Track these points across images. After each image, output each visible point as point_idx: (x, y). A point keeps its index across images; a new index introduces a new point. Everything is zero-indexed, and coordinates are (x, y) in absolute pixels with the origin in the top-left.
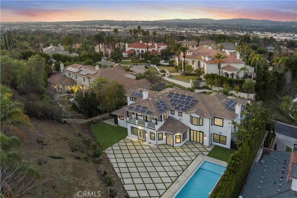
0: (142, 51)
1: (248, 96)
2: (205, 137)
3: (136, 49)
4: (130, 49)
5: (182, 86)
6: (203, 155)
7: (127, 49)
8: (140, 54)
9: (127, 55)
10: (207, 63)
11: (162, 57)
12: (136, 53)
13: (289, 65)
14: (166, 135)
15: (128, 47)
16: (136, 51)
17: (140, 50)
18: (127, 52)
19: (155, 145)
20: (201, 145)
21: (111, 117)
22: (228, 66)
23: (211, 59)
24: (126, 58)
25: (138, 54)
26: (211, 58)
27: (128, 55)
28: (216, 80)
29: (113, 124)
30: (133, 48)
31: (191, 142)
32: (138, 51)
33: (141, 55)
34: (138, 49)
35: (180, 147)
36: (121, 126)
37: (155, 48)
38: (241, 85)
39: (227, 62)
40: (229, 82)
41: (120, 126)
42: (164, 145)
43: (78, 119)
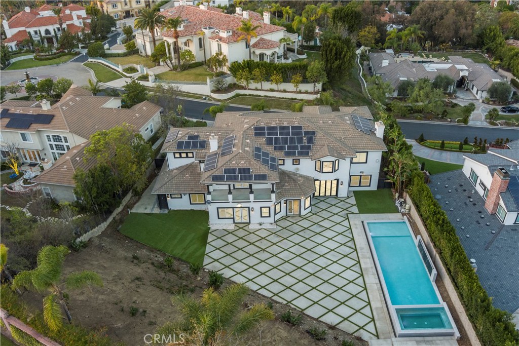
0: (47, 32)
1: (314, 87)
2: (342, 185)
3: (31, 30)
4: (15, 30)
5: (191, 93)
6: (353, 213)
7: (10, 33)
8: (42, 39)
9: (15, 46)
10: (228, 41)
11: (93, 37)
12: (34, 39)
13: (341, 18)
14: (286, 203)
15: (11, 27)
16: (32, 33)
17: (42, 30)
18: (11, 40)
19: (271, 224)
20: (335, 198)
21: (137, 197)
22: (262, 39)
23: (231, 34)
24: (17, 54)
25: (39, 38)
26: (231, 32)
27: (17, 45)
28: (256, 72)
29: (157, 211)
30: (23, 29)
31: (316, 198)
32: (36, 32)
33: (45, 40)
34: (36, 29)
35: (310, 214)
36: (176, 209)
37: (73, 19)
38: (303, 72)
39: (259, 34)
40: (281, 71)
41: (174, 211)
42: (285, 219)
43: (97, 227)
